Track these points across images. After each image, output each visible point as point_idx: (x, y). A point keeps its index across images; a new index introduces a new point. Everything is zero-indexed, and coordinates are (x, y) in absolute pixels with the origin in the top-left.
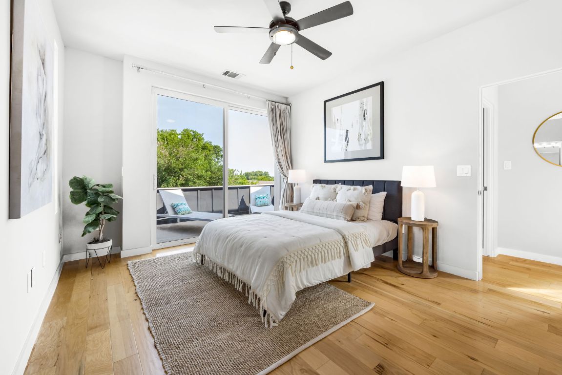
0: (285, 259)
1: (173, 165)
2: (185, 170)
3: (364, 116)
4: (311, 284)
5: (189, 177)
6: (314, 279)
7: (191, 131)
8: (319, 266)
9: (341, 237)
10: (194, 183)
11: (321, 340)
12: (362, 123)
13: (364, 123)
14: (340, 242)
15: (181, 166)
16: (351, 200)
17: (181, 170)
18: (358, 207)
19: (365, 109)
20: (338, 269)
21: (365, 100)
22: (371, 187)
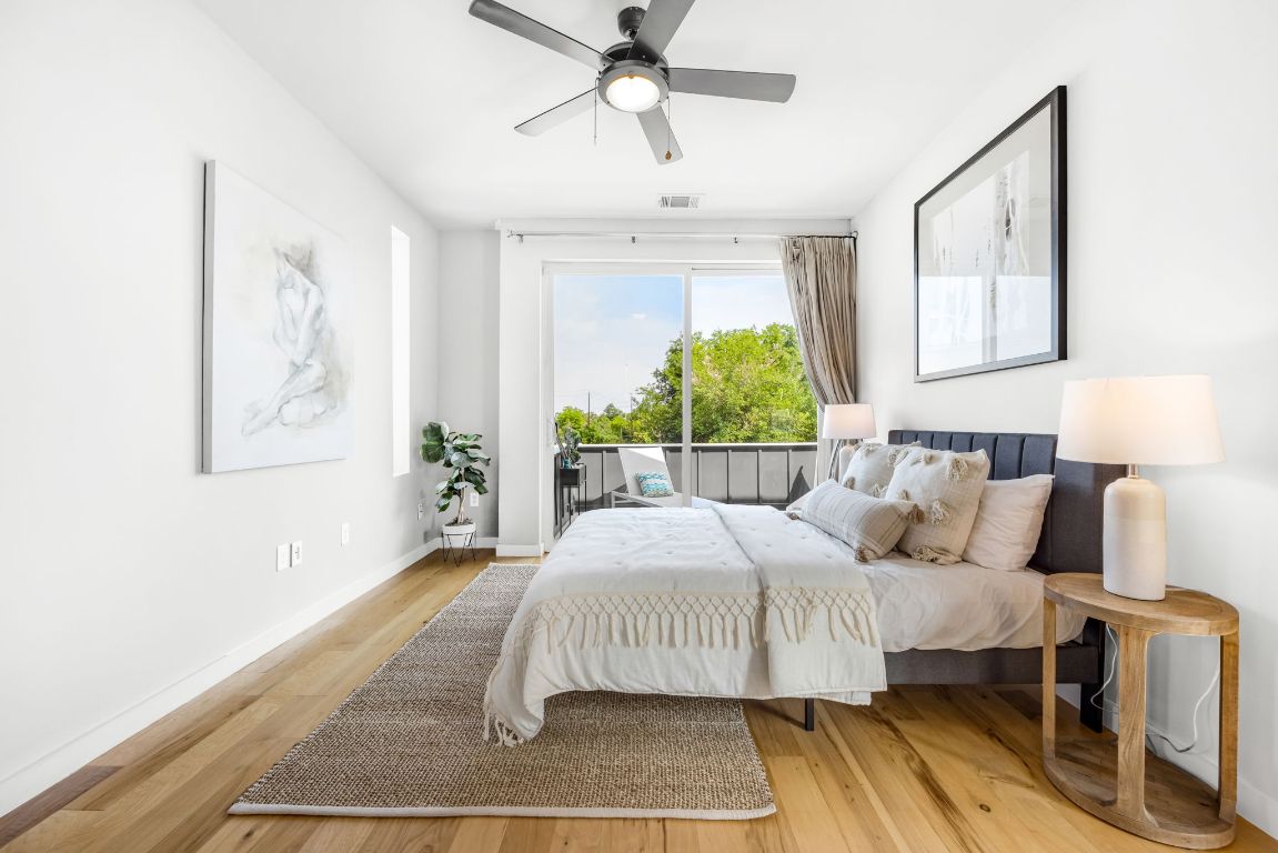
0: (544, 607)
1: (730, 400)
2: (755, 410)
3: (1008, 222)
4: (617, 686)
5: (761, 423)
6: (627, 676)
7: (783, 327)
8: (650, 650)
9: (756, 589)
10: (772, 436)
11: (537, 818)
12: (1002, 245)
13: (1008, 244)
14: (741, 601)
15: (743, 403)
16: (911, 491)
17: (746, 409)
18: (917, 516)
19: (1009, 198)
20: (725, 675)
21: (1009, 168)
22: (981, 456)
